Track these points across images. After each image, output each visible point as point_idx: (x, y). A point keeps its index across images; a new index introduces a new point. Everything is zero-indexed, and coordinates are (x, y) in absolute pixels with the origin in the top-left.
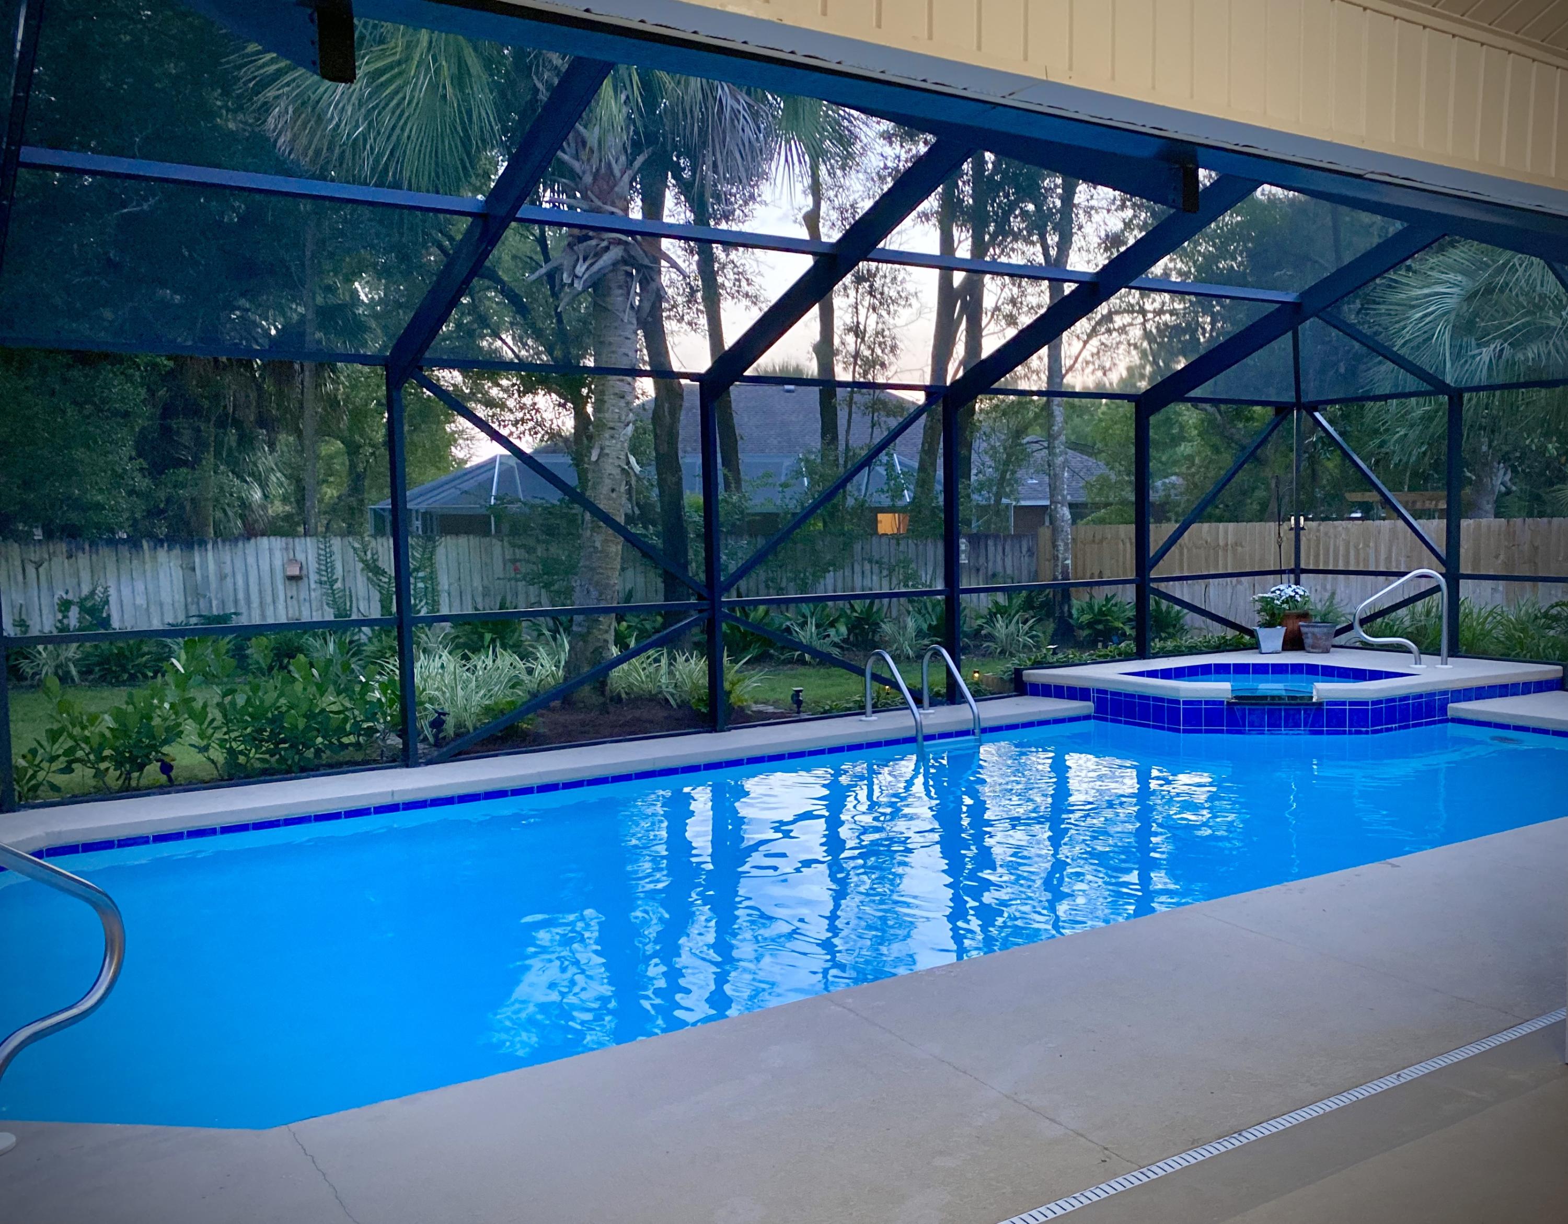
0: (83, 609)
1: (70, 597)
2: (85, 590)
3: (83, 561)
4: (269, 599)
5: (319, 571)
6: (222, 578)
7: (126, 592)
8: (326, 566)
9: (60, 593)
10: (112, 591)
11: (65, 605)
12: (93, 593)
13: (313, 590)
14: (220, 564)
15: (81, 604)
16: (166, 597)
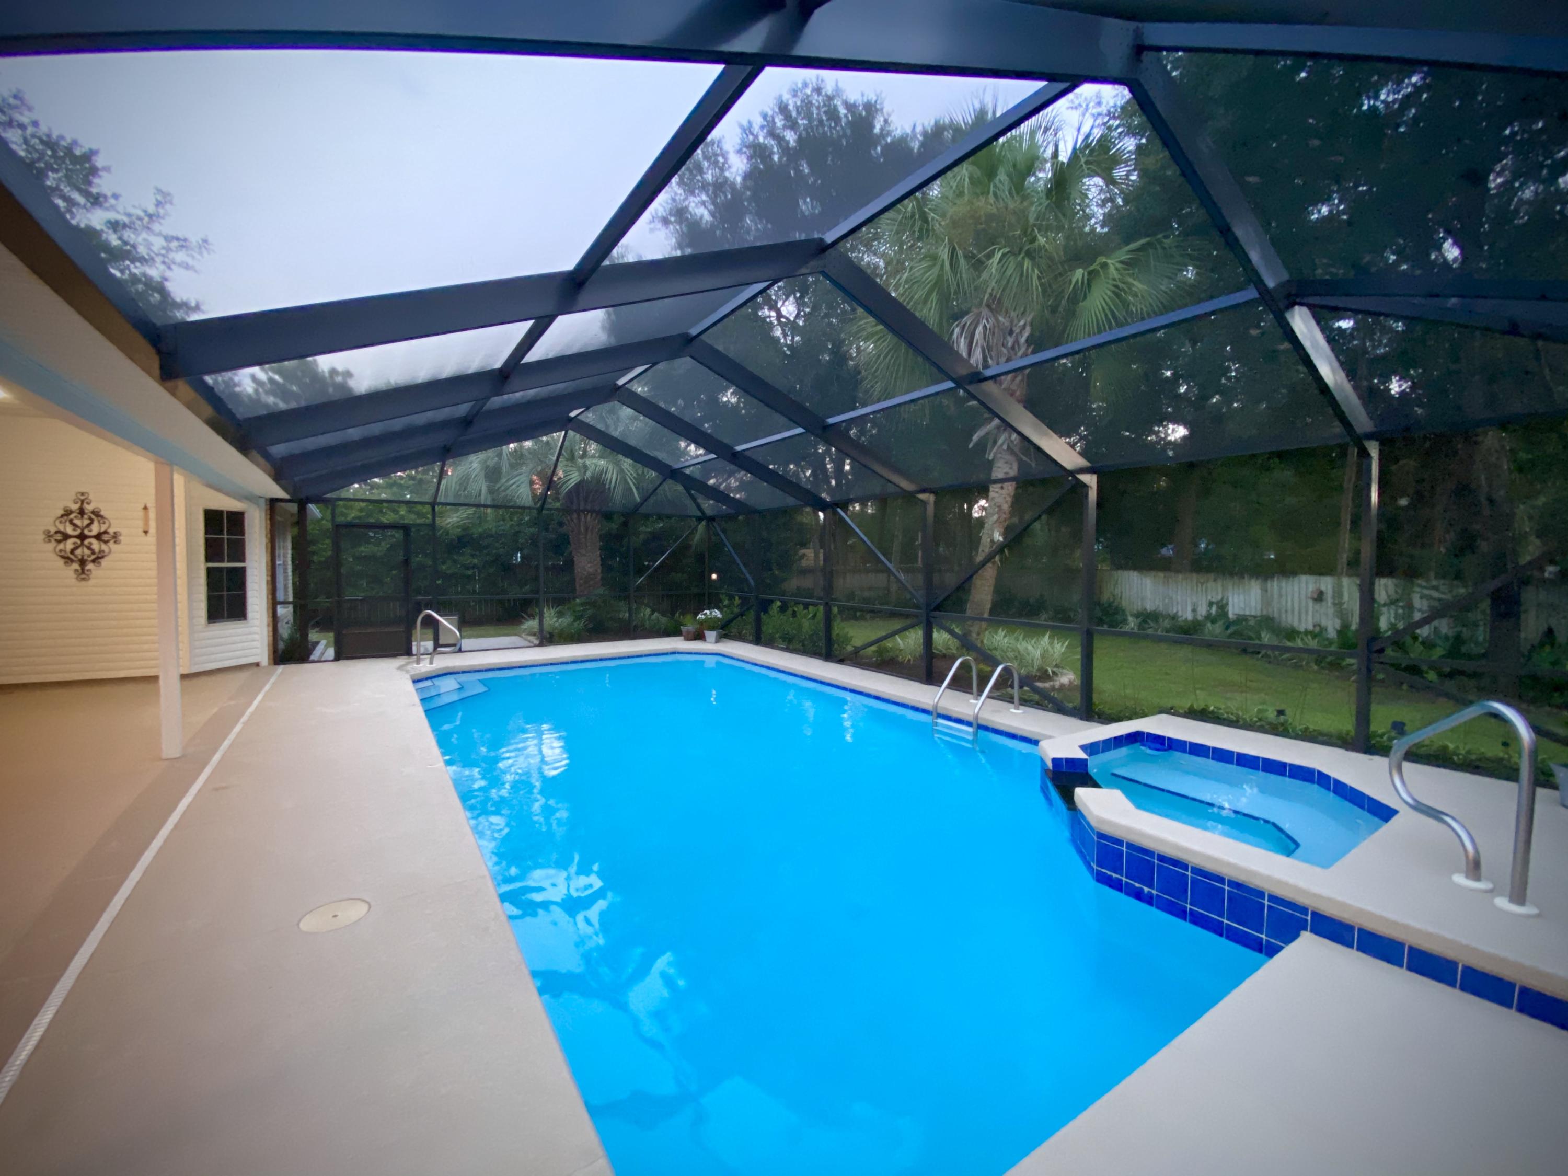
0: (1218, 607)
1: (1213, 600)
2: (1219, 598)
3: (1219, 583)
4: (1303, 610)
5: (1334, 597)
6: (1280, 596)
7: (1236, 600)
8: (1338, 593)
9: (1209, 598)
10: (1230, 599)
11: (1211, 604)
12: (1222, 599)
13: (1328, 606)
14: (1280, 588)
15: (1217, 603)
16: (1253, 604)
